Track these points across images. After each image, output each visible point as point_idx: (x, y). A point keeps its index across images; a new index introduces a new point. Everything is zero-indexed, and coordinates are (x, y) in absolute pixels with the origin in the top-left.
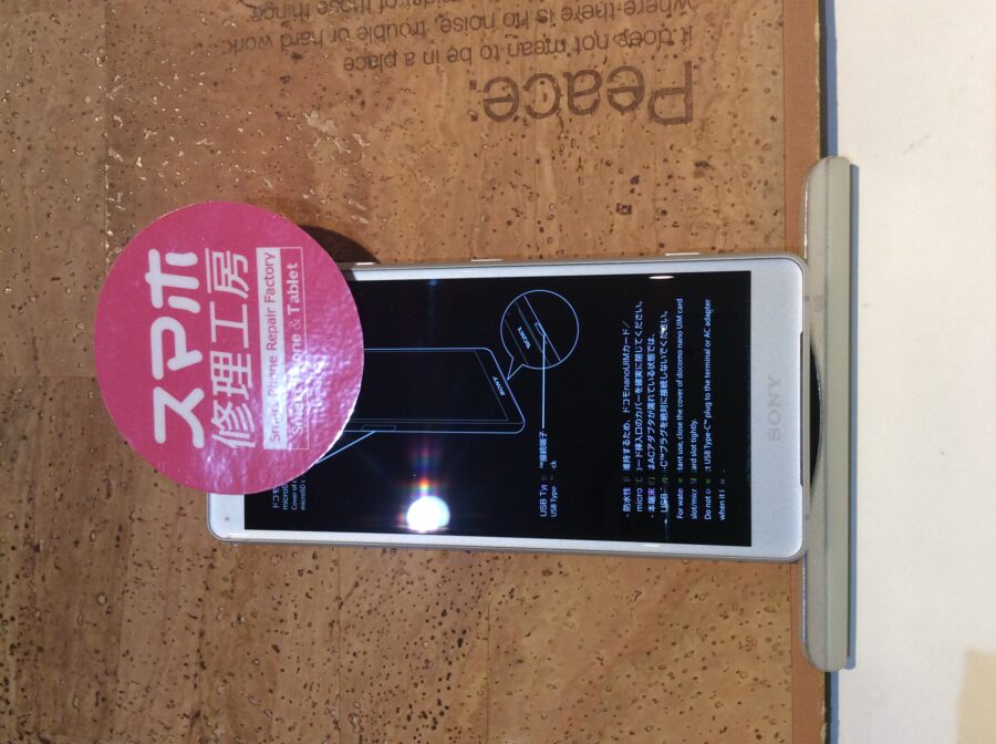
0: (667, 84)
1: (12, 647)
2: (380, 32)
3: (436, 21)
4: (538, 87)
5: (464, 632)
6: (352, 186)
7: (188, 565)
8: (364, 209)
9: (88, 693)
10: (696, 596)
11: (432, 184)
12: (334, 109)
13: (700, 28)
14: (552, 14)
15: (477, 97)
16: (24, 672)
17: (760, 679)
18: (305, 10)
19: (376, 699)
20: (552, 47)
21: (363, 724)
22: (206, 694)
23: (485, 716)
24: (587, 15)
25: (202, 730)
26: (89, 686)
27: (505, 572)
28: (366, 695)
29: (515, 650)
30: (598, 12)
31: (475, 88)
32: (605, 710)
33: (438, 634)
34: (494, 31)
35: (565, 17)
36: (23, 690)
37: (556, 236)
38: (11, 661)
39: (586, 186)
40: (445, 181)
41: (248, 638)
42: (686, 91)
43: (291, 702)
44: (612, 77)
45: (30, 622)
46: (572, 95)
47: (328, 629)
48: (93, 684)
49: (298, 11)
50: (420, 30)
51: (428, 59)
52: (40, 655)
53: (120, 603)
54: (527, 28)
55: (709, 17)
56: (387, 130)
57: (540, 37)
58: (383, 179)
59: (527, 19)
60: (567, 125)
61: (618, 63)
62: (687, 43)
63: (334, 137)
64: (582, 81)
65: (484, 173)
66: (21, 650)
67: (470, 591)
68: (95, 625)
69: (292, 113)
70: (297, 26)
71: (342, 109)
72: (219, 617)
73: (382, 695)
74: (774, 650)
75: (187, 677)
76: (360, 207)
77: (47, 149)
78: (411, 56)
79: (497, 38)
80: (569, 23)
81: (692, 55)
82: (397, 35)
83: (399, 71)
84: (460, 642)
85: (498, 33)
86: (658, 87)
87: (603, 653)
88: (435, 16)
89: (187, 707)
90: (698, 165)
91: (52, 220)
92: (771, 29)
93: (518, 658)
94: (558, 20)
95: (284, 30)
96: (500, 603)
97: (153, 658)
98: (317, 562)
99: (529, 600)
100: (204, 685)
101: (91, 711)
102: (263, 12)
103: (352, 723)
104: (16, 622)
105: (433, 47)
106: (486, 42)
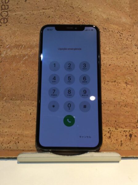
1: (116, 129)
5: (103, 28)
6: (17, 48)
9: (124, 109)
11: (18, 33)
12: (1, 51)
15: (3, 25)
16: (122, 126)
19: (118, 45)
21: (124, 47)
22: (121, 81)
23: (119, 25)
25: (129, 82)
26: (123, 109)
27: (91, 21)
28: (118, 47)
29: (106, 19)
33: (104, 33)
36: (126, 127)
37: (29, 11)
38: (120, 129)
39: (21, 7)
40: (17, 30)
41: (108, 71)
43: (121, 62)
45: (109, 124)
47: (105, 54)
52: (117, 121)
56: (7, 41)
58: (16, 42)
60: (10, 10)
65: (17, 24)
66: (116, 127)
68: (108, 107)
71: (2, 49)
75: (118, 85)
76: (21, 46)
84: (105, 29)
89: (125, 85)
91: (17, 115)
97: (115, 93)
100: (119, 81)
104: (110, 128)
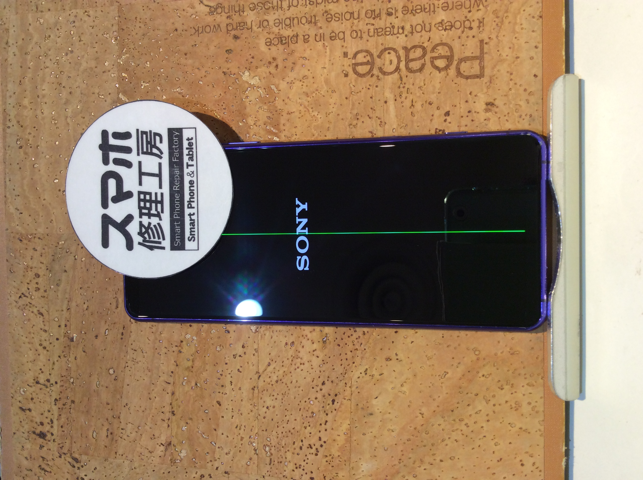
0: (468, 54)
1: (56, 400)
2: (288, 22)
3: (323, 15)
4: (387, 57)
5: (336, 395)
6: (269, 118)
7: (164, 350)
8: (277, 131)
9: (102, 429)
10: (483, 376)
11: (319, 116)
12: (259, 70)
13: (489, 19)
14: (396, 11)
15: (347, 62)
16: (63, 416)
17: (524, 428)
18: (241, 8)
19: (280, 435)
20: (396, 32)
21: (273, 451)
22: (175, 430)
23: (348, 448)
24: (418, 11)
25: (172, 454)
26: (103, 425)
27: (362, 358)
28: (274, 433)
29: (368, 407)
30: (425, 9)
31: (347, 57)
32: (425, 446)
33: (319, 395)
34: (359, 21)
35: (404, 12)
36: (62, 427)
38: (55, 409)
39: (415, 118)
40: (327, 114)
41: (202, 397)
42: (480, 58)
43: (227, 437)
44: (434, 49)
45: (67, 385)
46: (408, 61)
47: (252, 391)
48: (106, 423)
49: (237, 9)
50: (313, 20)
51: (318, 39)
52: (73, 405)
53: (123, 374)
54: (380, 19)
55: (495, 12)
56: (292, 83)
57: (388, 25)
58: (289, 113)
59: (380, 13)
60: (404, 79)
61: (437, 40)
62: (481, 29)
63: (258, 87)
64: (414, 52)
65: (352, 109)
66: (62, 402)
67: (340, 369)
68: (107, 387)
69: (233, 73)
70: (236, 18)
71: (263, 70)
72: (184, 384)
73: (284, 433)
74: (533, 410)
75: (164, 421)
77: (82, 94)
78: (307, 37)
79: (361, 25)
80: (406, 16)
81: (484, 36)
82: (298, 24)
83: (300, 46)
84: (333, 401)
85: (361, 23)
86: (463, 56)
87: (424, 410)
88: (322, 12)
89: (163, 439)
90: (487, 104)
92: (534, 20)
93: (370, 412)
94: (400, 14)
95: (229, 21)
96: (359, 378)
97: (143, 408)
98: (245, 350)
99: (377, 376)
100: (174, 425)
101: (104, 440)
102: (216, 9)
103: (265, 450)
104: (58, 385)
105: (321, 31)
106: (354, 28)
